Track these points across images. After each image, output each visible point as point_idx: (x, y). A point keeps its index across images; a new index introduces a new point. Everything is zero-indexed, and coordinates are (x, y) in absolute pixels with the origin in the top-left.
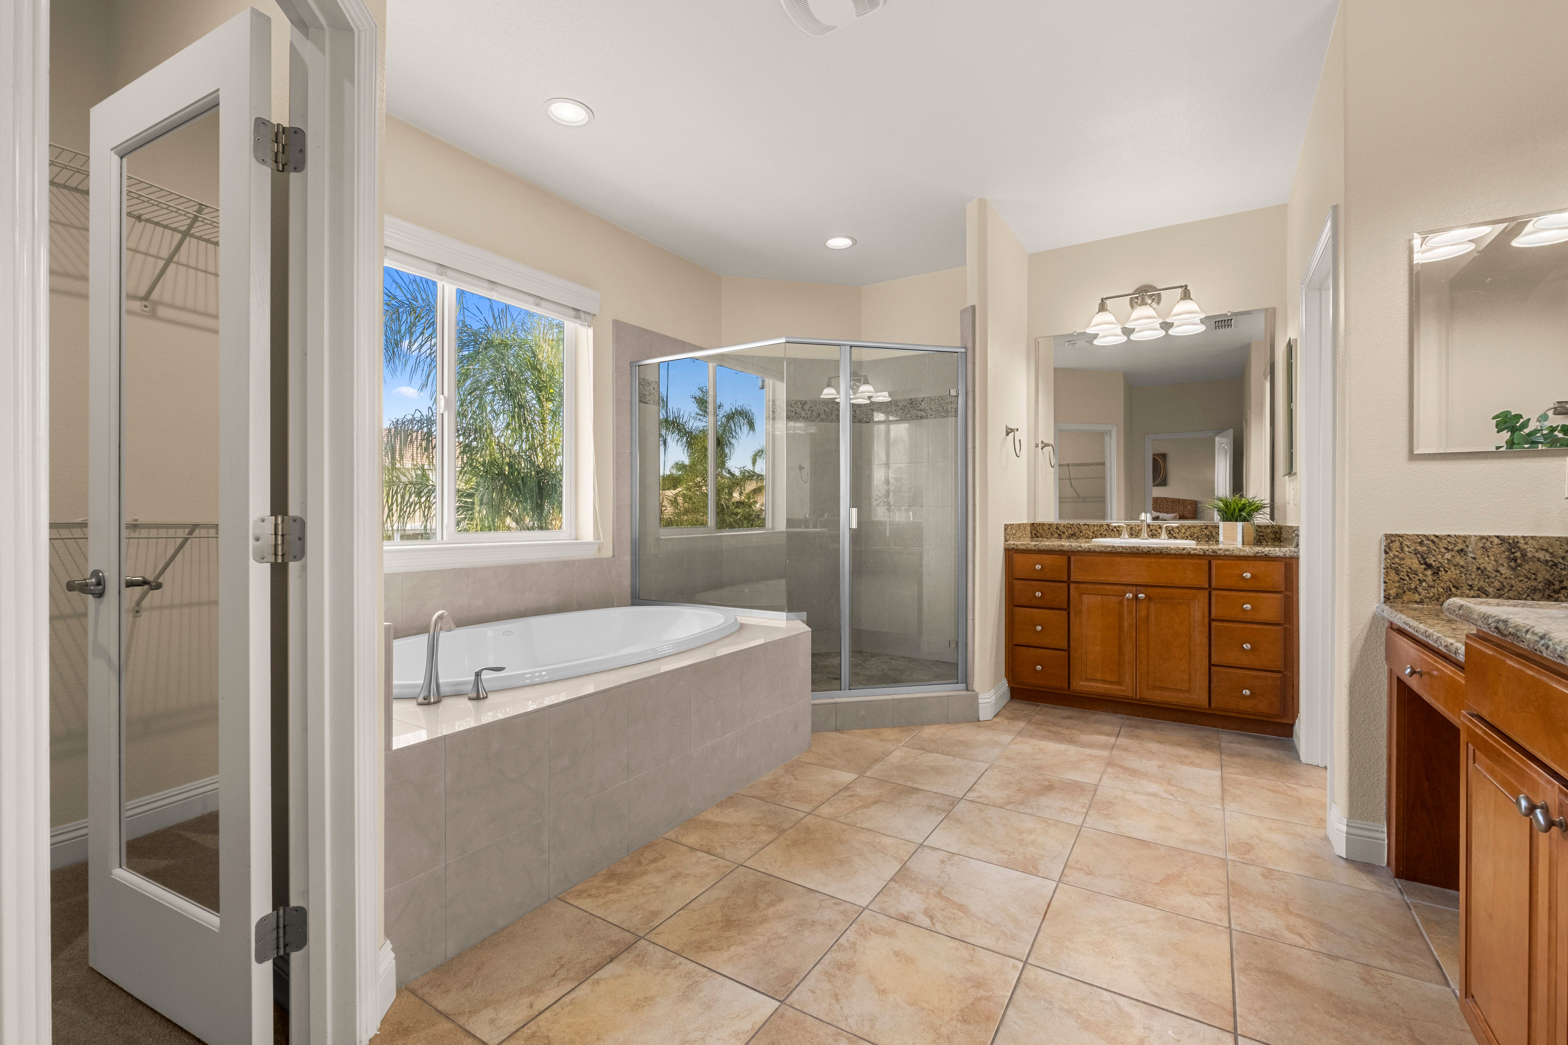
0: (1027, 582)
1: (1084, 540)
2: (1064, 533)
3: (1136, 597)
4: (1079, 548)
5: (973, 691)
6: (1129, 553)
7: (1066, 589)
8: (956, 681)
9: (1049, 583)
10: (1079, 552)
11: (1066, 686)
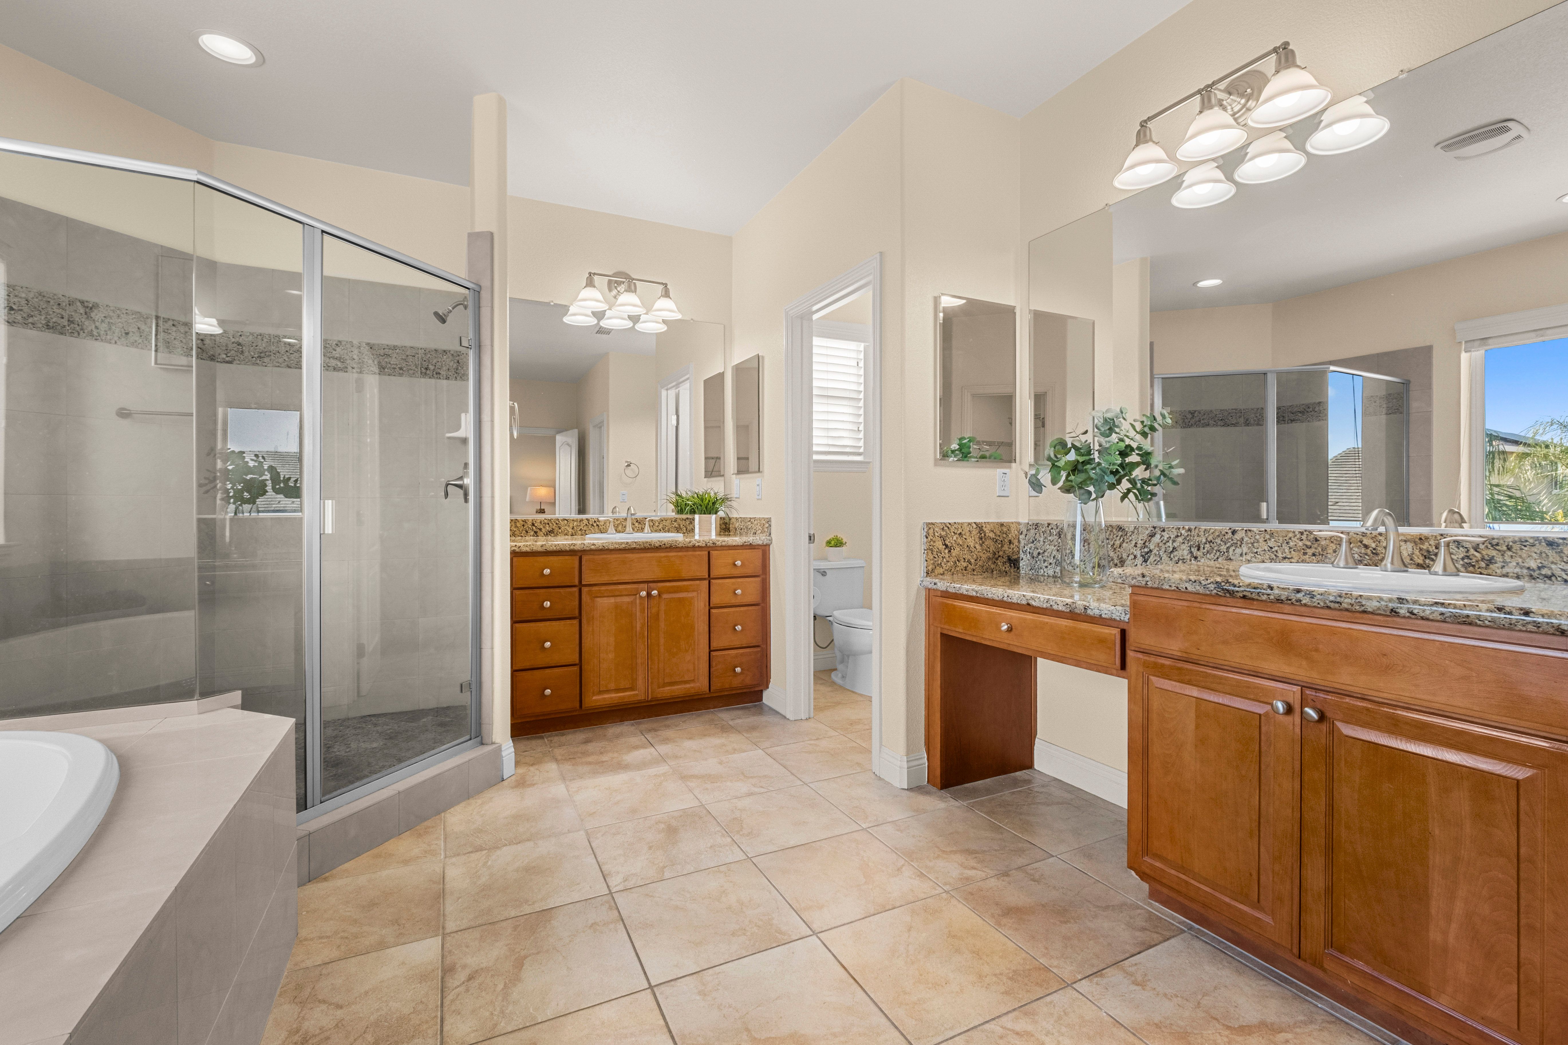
0: (531, 591)
1: (563, 537)
2: (540, 529)
3: (649, 595)
4: (593, 547)
5: (493, 743)
6: (641, 549)
7: (577, 594)
8: (468, 737)
9: (558, 590)
10: (591, 550)
11: (578, 705)
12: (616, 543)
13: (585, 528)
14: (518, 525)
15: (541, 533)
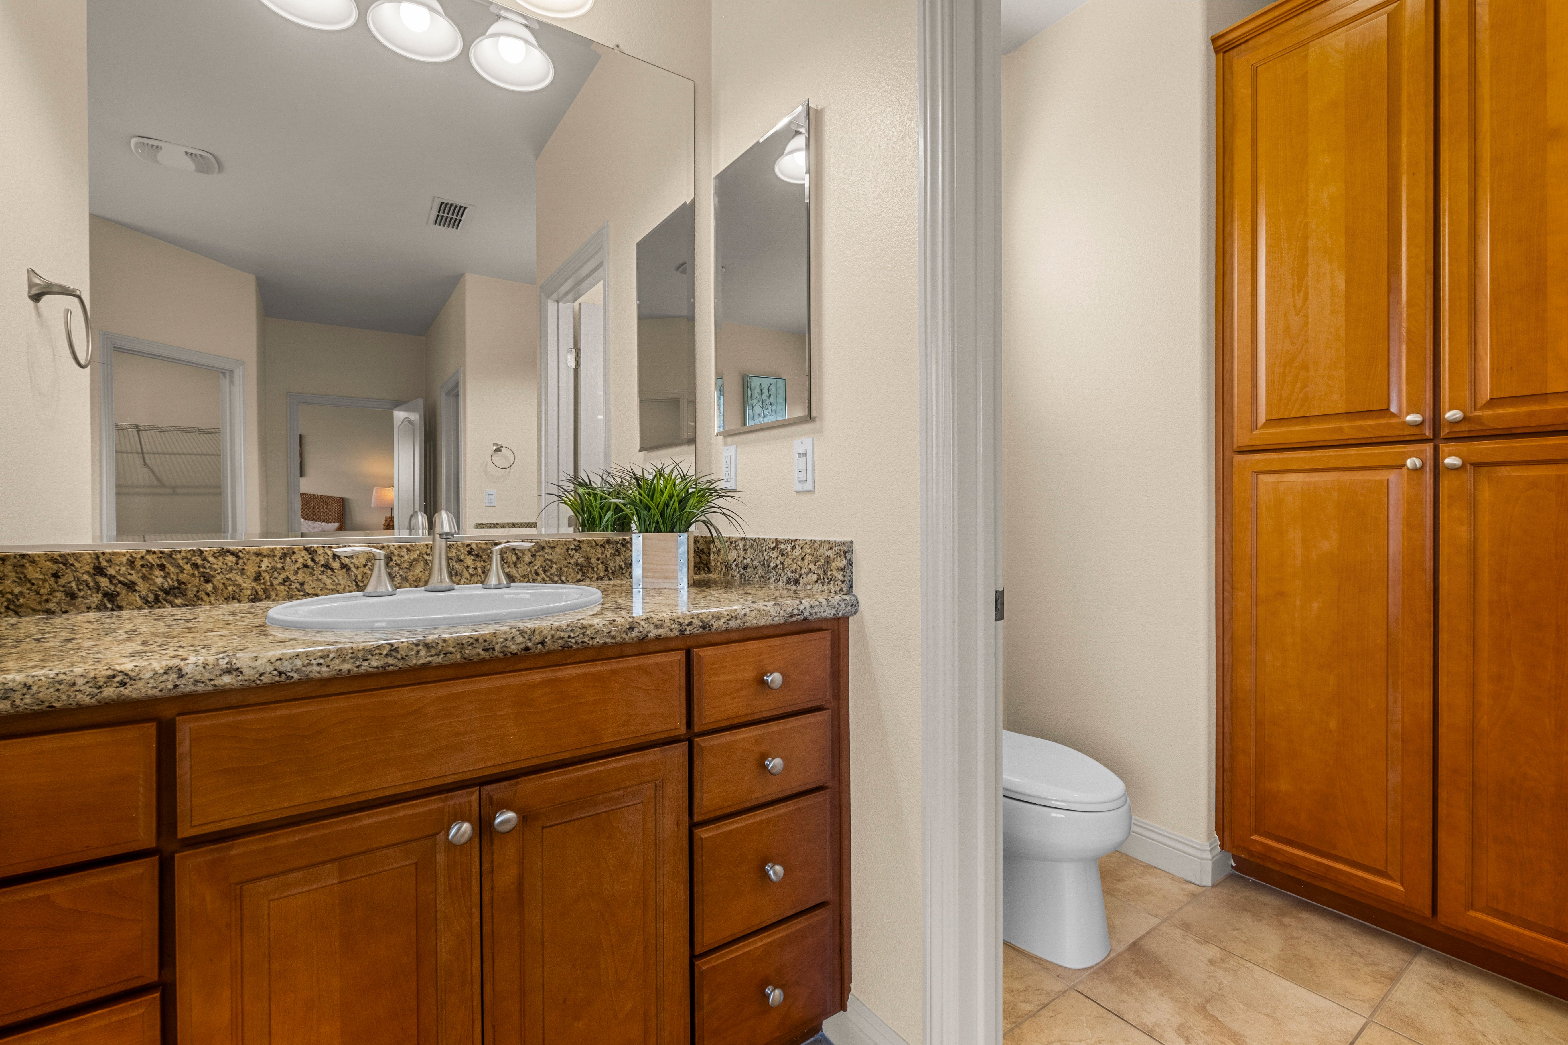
3: (483, 829)
7: (149, 892)
12: (341, 654)
13: (301, 577)
14: (32, 573)
15: (135, 598)
